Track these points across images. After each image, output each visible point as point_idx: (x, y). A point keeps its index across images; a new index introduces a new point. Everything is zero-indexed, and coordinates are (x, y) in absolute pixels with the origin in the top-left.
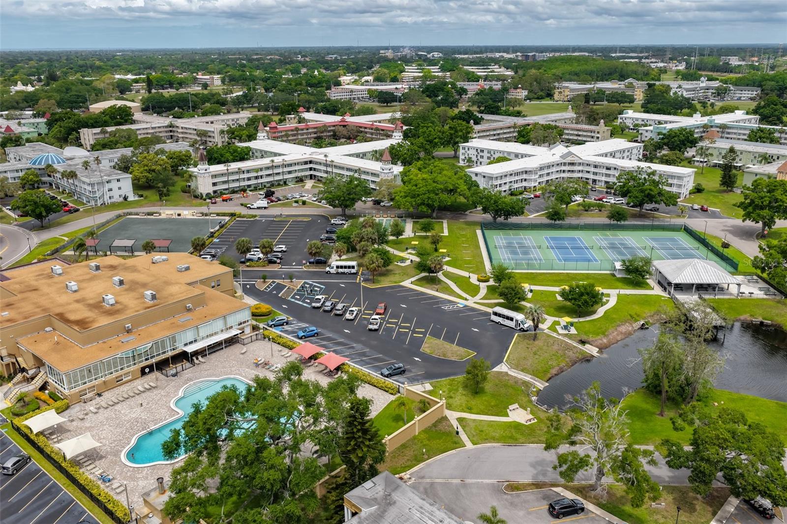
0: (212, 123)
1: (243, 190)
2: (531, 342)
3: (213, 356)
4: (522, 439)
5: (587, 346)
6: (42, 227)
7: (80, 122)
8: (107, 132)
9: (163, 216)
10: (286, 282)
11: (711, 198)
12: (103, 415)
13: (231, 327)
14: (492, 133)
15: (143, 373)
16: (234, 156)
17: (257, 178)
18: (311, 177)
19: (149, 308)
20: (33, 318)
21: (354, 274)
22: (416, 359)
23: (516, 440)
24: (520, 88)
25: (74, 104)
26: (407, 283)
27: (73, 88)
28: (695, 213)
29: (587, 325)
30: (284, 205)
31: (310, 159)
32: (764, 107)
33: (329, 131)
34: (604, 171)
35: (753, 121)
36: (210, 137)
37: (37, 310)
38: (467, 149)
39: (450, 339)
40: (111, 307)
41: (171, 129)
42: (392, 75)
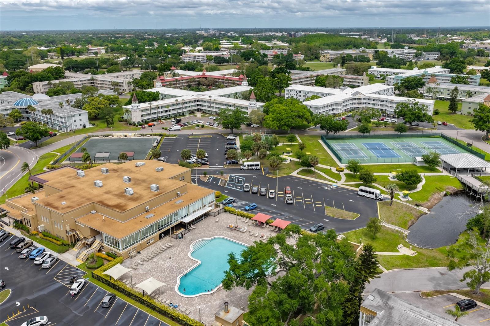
0: (117, 77)
1: (159, 119)
2: (389, 207)
3: (199, 224)
4: (415, 266)
5: (420, 207)
6: (37, 146)
7: (32, 77)
8: (52, 84)
9: (115, 137)
10: (219, 176)
11: (445, 117)
12: (148, 266)
13: (205, 206)
14: (298, 81)
15: (160, 237)
16: (150, 98)
17: (167, 111)
18: (198, 110)
19: (157, 195)
20: (83, 205)
21: (259, 169)
22: (326, 220)
23: (411, 266)
24: (299, 54)
25: (16, 66)
26: (294, 174)
27: (11, 56)
28: (440, 127)
29: (416, 195)
30: (190, 128)
31: (198, 99)
32: (450, 64)
33: (195, 81)
34: (380, 103)
35: (447, 72)
36: (120, 86)
37: (83, 200)
38: (290, 91)
39: (339, 206)
40: (131, 196)
41: (92, 81)
42: (215, 46)
